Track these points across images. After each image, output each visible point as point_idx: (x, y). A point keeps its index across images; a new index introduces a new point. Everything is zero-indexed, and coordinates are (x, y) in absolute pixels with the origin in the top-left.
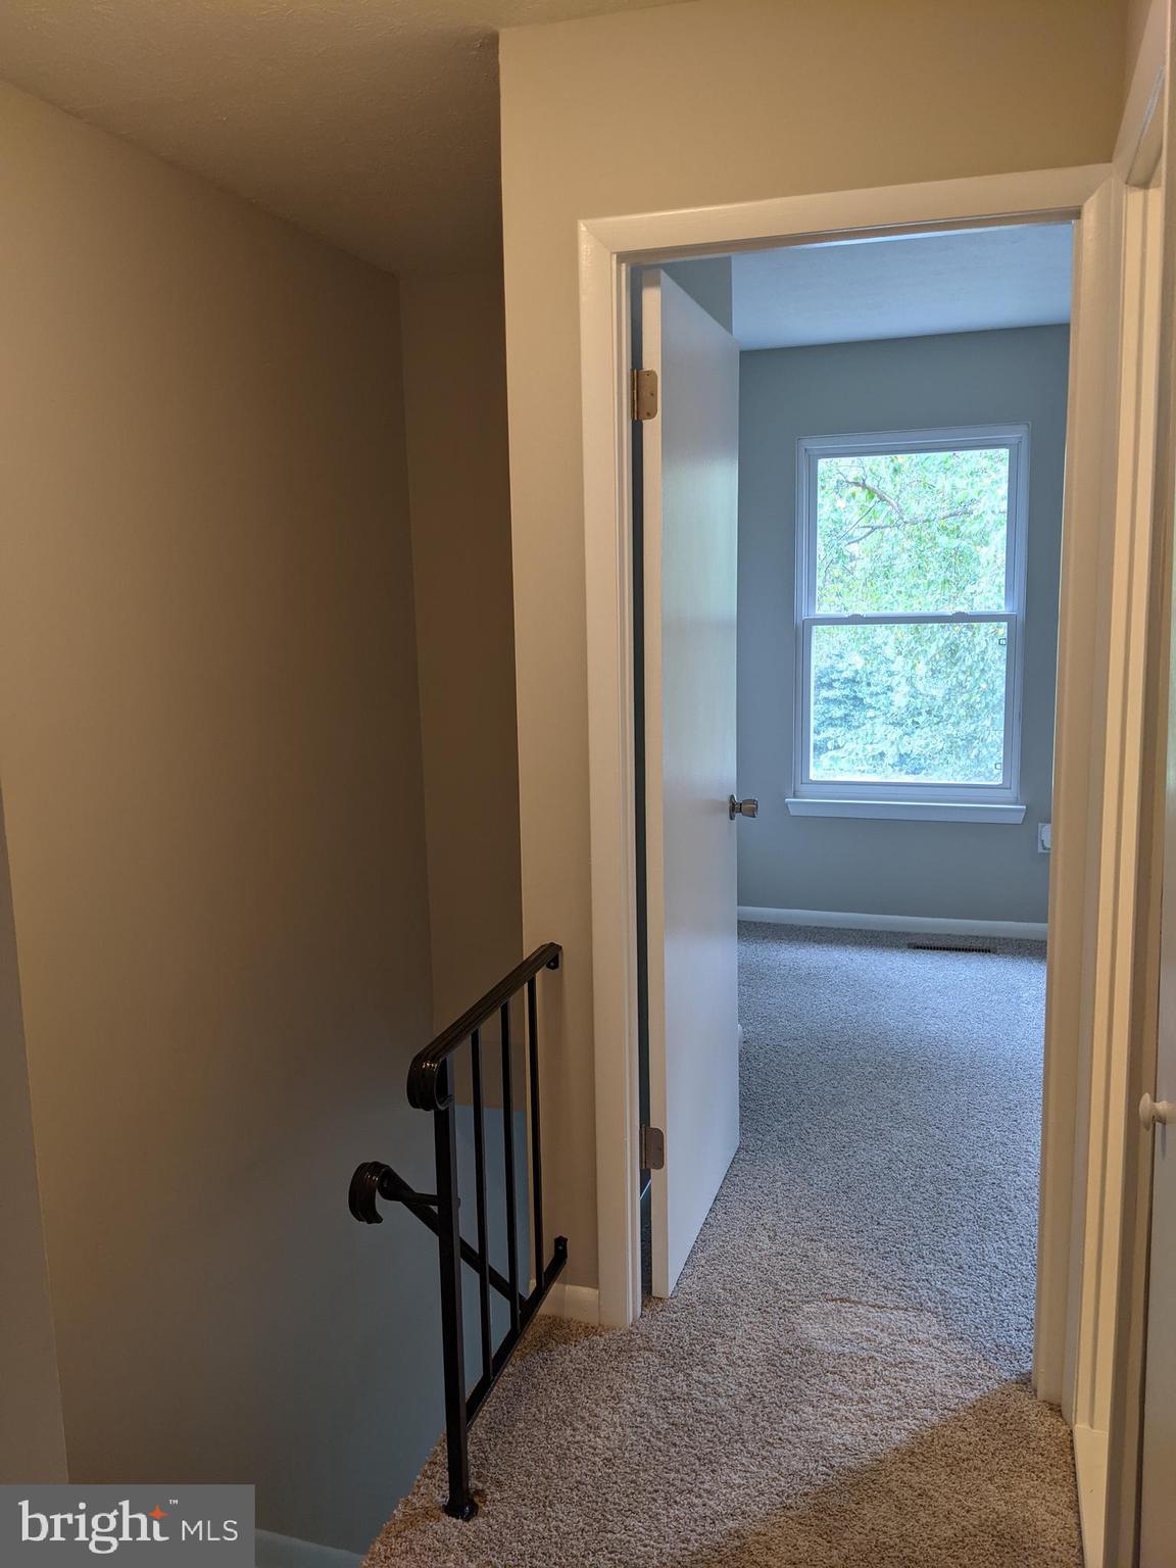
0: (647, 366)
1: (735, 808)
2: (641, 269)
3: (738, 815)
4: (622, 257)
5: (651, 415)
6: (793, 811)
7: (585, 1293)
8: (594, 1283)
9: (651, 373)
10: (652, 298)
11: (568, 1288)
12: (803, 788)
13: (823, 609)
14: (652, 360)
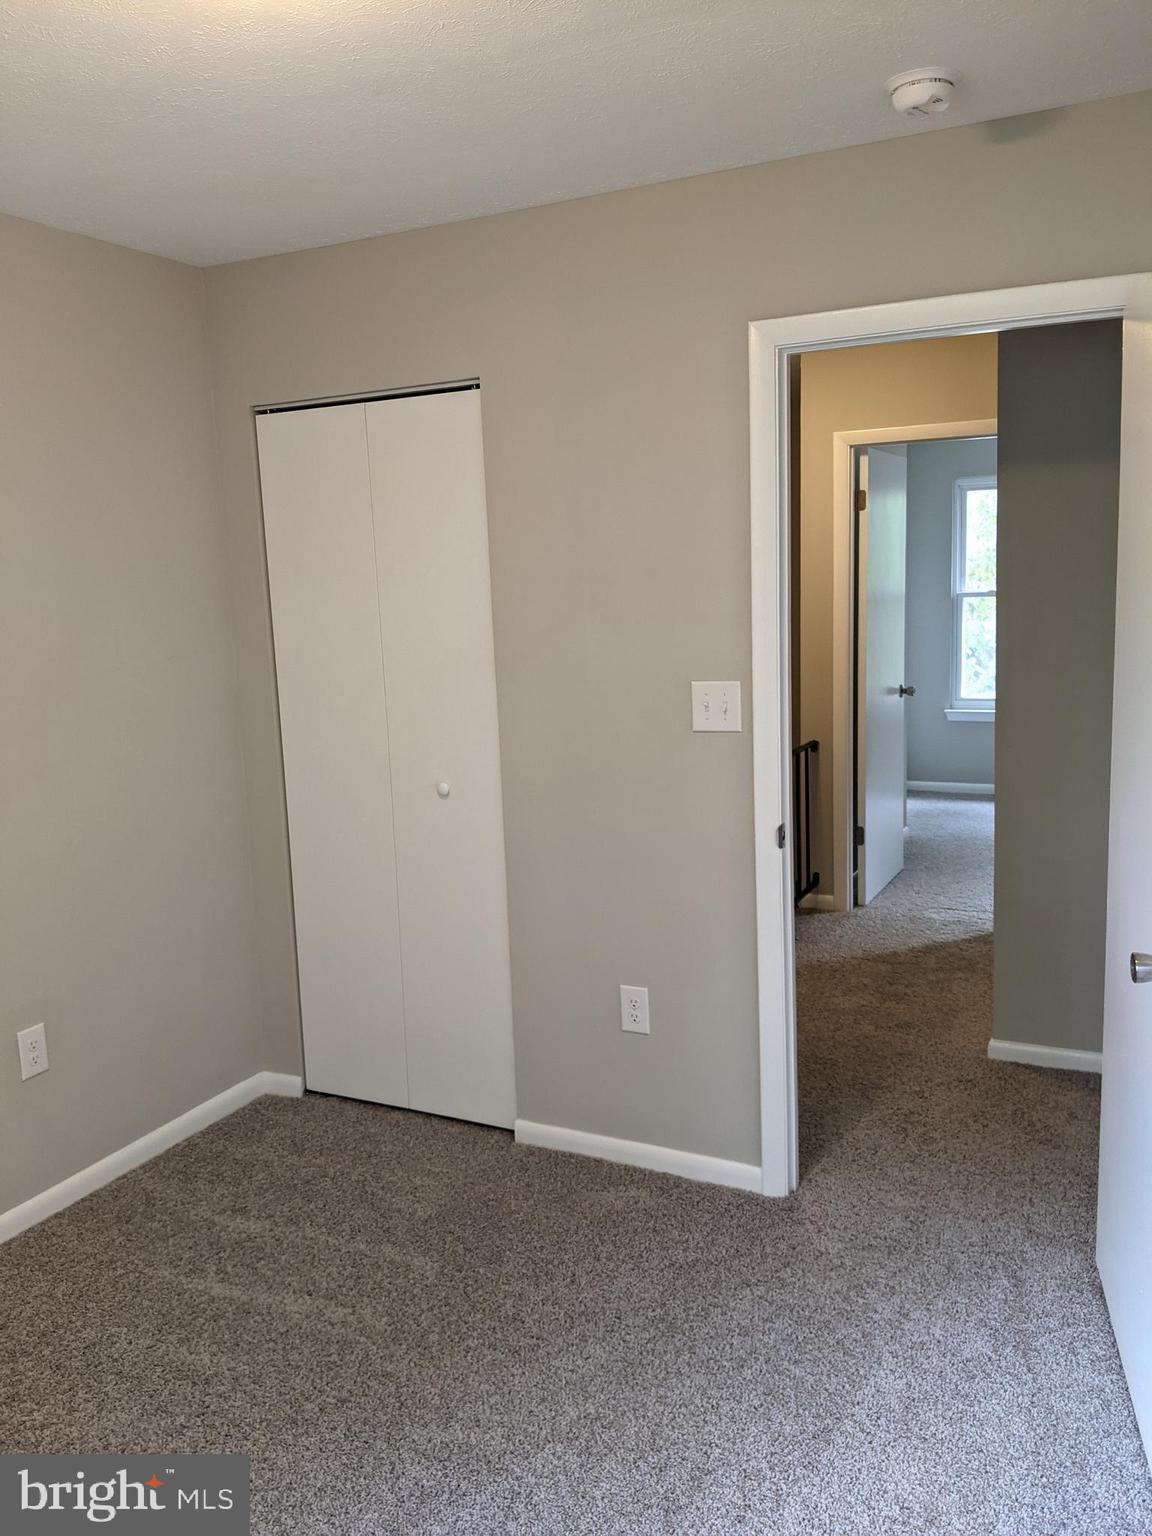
0: (861, 488)
1: (902, 691)
2: (858, 451)
3: (904, 695)
4: (851, 447)
5: (863, 509)
6: (950, 718)
7: (829, 897)
8: (832, 893)
9: (864, 491)
10: (864, 460)
11: (820, 897)
12: (955, 703)
13: (967, 589)
14: (864, 486)
